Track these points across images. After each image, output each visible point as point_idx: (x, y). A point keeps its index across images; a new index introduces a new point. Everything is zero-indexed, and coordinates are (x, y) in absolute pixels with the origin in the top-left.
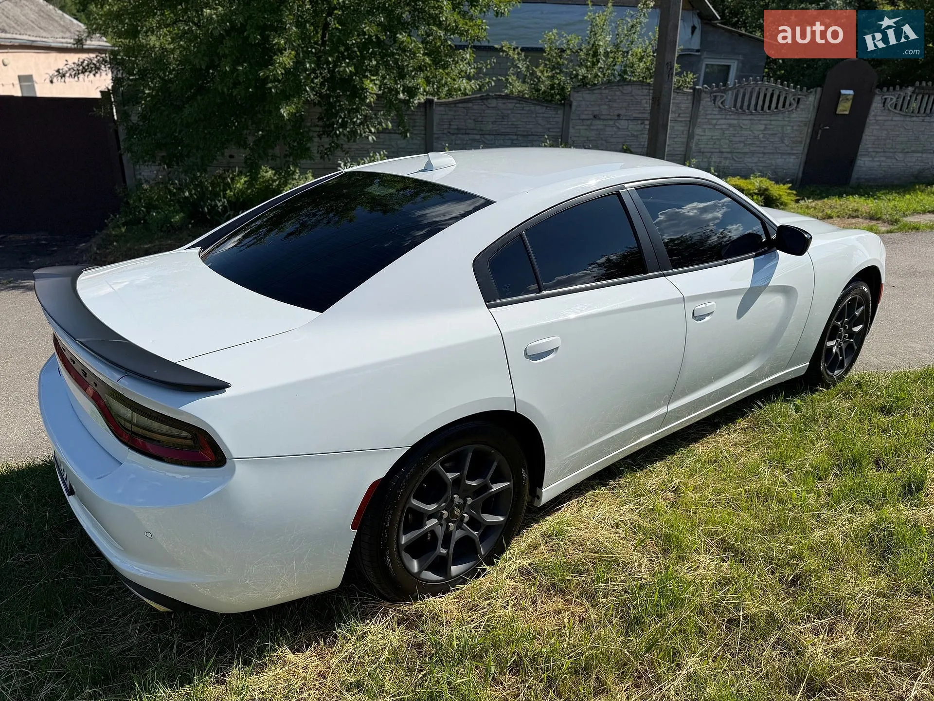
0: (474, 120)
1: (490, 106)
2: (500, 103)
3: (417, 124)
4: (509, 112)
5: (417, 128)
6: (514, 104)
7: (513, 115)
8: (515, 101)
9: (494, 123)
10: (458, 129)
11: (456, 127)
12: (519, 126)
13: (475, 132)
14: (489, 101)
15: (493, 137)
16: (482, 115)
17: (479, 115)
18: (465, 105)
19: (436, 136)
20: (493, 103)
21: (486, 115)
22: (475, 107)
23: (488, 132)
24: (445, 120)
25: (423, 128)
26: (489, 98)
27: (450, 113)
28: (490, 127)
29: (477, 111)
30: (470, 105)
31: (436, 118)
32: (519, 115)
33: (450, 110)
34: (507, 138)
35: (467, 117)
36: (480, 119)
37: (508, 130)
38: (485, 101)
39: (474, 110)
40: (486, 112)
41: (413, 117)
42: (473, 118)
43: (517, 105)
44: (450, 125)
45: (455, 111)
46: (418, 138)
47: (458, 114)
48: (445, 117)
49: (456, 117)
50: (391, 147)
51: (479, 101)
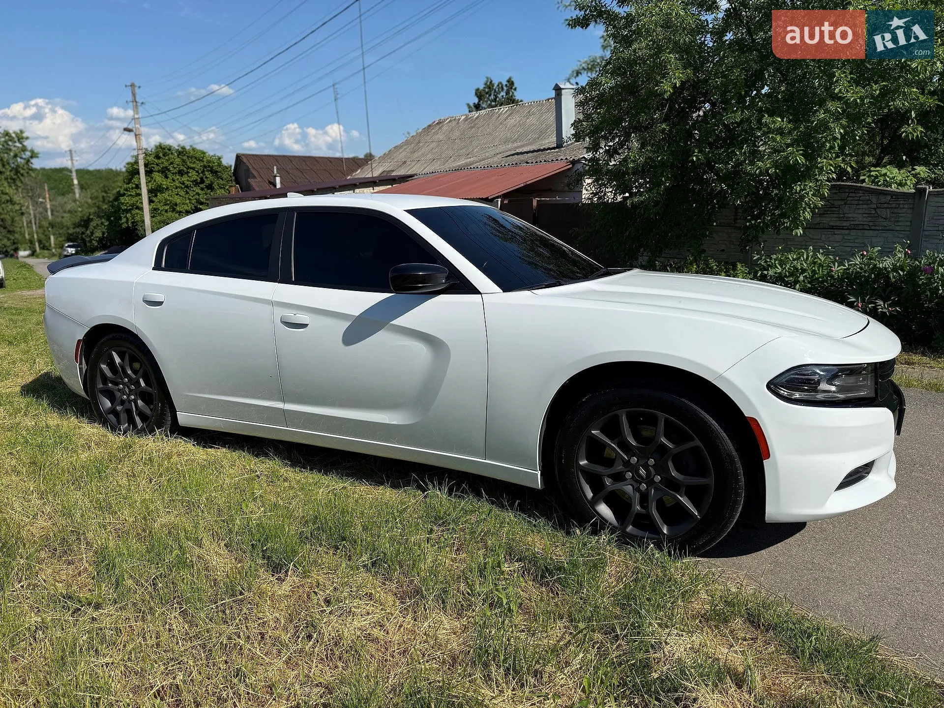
3: (902, 219)
5: (900, 223)
19: (926, 233)
25: (909, 224)
31: (928, 211)
41: (896, 210)
46: (901, 235)
50: (863, 245)
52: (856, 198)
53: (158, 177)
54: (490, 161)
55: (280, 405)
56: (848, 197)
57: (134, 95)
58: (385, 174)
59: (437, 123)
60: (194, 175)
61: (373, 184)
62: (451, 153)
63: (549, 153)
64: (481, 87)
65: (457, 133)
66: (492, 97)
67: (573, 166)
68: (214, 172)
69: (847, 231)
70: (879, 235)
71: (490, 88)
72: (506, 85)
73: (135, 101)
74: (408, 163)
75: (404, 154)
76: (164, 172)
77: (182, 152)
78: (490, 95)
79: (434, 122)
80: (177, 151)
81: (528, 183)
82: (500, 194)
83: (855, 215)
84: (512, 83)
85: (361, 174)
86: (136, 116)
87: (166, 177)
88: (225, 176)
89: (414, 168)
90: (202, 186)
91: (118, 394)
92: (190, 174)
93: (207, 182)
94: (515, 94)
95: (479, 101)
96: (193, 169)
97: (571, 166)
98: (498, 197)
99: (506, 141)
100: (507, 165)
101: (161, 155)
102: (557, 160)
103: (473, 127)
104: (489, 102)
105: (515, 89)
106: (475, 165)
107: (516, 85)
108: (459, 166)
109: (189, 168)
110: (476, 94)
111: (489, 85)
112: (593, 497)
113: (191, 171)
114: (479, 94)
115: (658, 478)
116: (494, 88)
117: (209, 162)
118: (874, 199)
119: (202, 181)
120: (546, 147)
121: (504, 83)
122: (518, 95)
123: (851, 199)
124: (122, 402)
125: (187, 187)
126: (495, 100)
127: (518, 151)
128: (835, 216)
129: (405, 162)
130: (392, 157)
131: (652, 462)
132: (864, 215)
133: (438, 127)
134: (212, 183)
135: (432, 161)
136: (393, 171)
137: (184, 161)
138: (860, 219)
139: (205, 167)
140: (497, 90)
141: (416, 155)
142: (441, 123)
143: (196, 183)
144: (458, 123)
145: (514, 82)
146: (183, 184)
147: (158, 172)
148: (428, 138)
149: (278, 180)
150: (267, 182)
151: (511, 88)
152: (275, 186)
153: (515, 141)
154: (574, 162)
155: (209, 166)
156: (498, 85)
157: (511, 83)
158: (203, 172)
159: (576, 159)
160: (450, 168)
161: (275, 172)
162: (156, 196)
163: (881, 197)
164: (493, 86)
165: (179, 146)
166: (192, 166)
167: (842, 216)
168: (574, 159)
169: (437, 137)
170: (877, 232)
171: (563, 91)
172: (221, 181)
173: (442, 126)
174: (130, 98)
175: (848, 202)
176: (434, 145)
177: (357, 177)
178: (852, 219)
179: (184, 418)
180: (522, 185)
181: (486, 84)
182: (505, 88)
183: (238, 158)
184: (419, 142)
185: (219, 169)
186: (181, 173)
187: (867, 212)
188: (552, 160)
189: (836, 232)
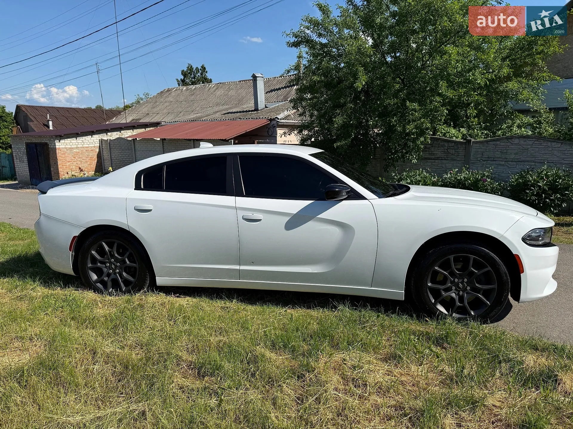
0: (501, 152)
1: (513, 143)
2: (522, 142)
3: (460, 154)
4: (529, 147)
5: (459, 157)
6: (533, 142)
7: (531, 149)
8: (534, 140)
9: (515, 154)
10: (488, 157)
11: (487, 156)
12: (536, 156)
13: (501, 160)
14: (513, 140)
15: (515, 163)
16: (507, 149)
17: (505, 149)
18: (494, 143)
19: (472, 162)
20: (516, 141)
21: (510, 149)
22: (502, 144)
23: (511, 160)
24: (479, 152)
25: (464, 157)
26: (513, 138)
27: (483, 148)
28: (513, 156)
29: (503, 147)
30: (498, 143)
31: (473, 151)
32: (537, 149)
33: (484, 146)
34: (526, 163)
35: (496, 150)
36: (505, 151)
37: (527, 159)
38: (510, 140)
39: (500, 145)
40: (510, 147)
41: (457, 150)
42: (500, 151)
43: (535, 142)
44: (483, 155)
45: (487, 147)
46: (460, 163)
47: (489, 148)
48: (480, 150)
49: (487, 150)
50: (441, 167)
51: (505, 140)
52: (437, 144)
54: (214, 116)
55: (237, 267)
56: (433, 143)
58: (135, 121)
59: (167, 91)
61: (132, 127)
62: (180, 110)
63: (251, 114)
64: (185, 69)
65: (182, 98)
66: (192, 76)
67: (271, 122)
69: (433, 161)
70: (450, 162)
71: (191, 70)
72: (201, 69)
74: (151, 114)
75: (146, 109)
78: (191, 75)
79: (165, 90)
81: (247, 131)
82: (233, 137)
83: (437, 152)
84: (205, 68)
85: (115, 120)
88: (8, 120)
89: (156, 118)
91: (105, 270)
94: (207, 74)
95: (184, 78)
97: (269, 122)
98: (231, 139)
99: (218, 104)
100: (227, 119)
102: (260, 118)
103: (193, 95)
104: (191, 79)
105: (206, 72)
106: (205, 118)
107: (207, 70)
108: (193, 118)
110: (182, 73)
111: (190, 68)
112: (435, 301)
114: (184, 74)
115: (468, 288)
116: (194, 70)
118: (446, 144)
120: (247, 109)
121: (200, 68)
122: (209, 76)
123: (435, 144)
124: (109, 275)
126: (194, 78)
127: (229, 111)
128: (427, 152)
129: (148, 114)
130: (138, 111)
131: (466, 280)
132: (442, 152)
133: (168, 93)
135: (168, 114)
136: (140, 119)
138: (440, 154)
140: (195, 72)
141: (155, 110)
142: (169, 91)
144: (182, 91)
145: (206, 68)
148: (162, 100)
149: (51, 123)
150: (42, 124)
151: (204, 71)
152: (49, 127)
153: (223, 104)
154: (271, 120)
156: (196, 69)
157: (203, 68)
159: (272, 118)
160: (187, 119)
161: (48, 118)
163: (450, 143)
164: (193, 69)
167: (431, 153)
168: (271, 118)
169: (168, 99)
170: (448, 161)
171: (258, 78)
172: (5, 123)
173: (171, 93)
175: (434, 146)
176: (167, 104)
177: (113, 122)
178: (435, 154)
179: (160, 281)
180: (244, 132)
181: (188, 68)
182: (200, 71)
183: (18, 107)
184: (156, 102)
187: (443, 151)
188: (257, 118)
189: (428, 161)
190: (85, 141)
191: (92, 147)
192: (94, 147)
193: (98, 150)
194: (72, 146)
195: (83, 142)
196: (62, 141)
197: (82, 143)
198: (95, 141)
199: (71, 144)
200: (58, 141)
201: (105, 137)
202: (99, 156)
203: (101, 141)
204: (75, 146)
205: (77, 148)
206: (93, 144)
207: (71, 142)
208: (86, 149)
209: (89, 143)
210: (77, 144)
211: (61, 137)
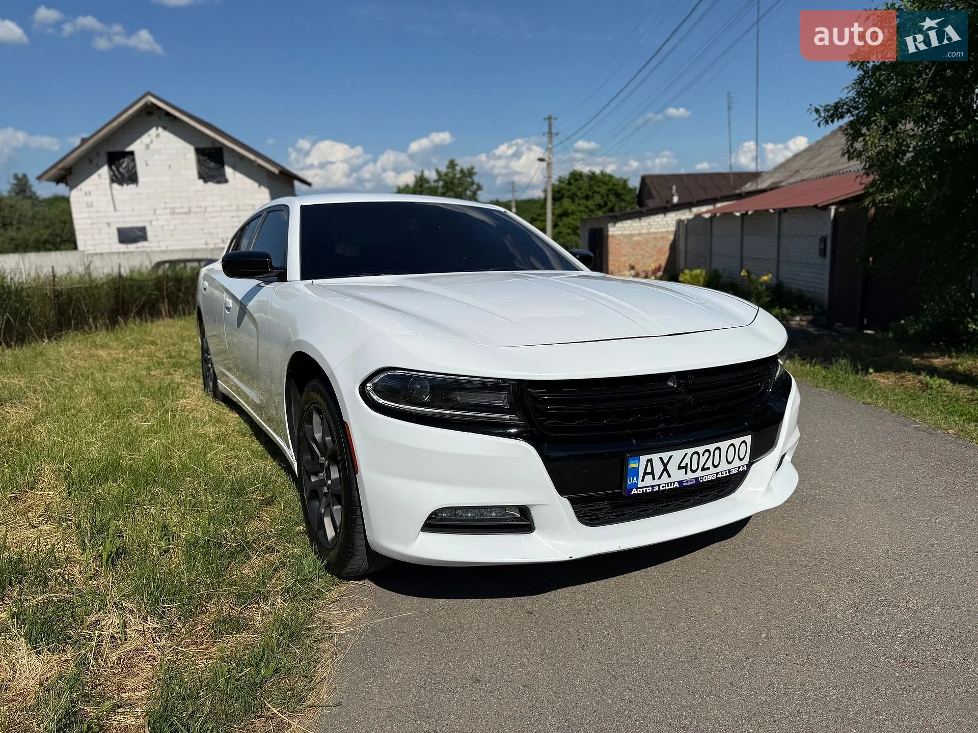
53: (566, 203)
57: (550, 126)
60: (598, 199)
68: (618, 195)
73: (550, 132)
74: (801, 171)
75: (800, 162)
76: (573, 197)
77: (592, 177)
80: (588, 176)
82: (836, 200)
86: (550, 146)
87: (574, 202)
88: (628, 198)
90: (605, 209)
92: (595, 198)
93: (610, 205)
96: (598, 193)
98: (832, 204)
101: (572, 181)
109: (595, 192)
113: (596, 195)
117: (615, 185)
119: (606, 204)
125: (591, 211)
134: (614, 206)
137: (591, 186)
139: (609, 190)
143: (599, 207)
146: (587, 207)
147: (568, 197)
149: (675, 199)
150: (664, 200)
155: (613, 189)
158: (608, 196)
161: (674, 191)
162: (561, 220)
165: (590, 171)
166: (598, 190)
172: (623, 204)
174: (546, 129)
183: (644, 179)
185: (624, 192)
186: (587, 198)
190: (652, 223)
191: (662, 233)
192: (667, 232)
193: (671, 237)
194: (633, 232)
195: (650, 225)
196: (619, 225)
197: (649, 227)
198: (669, 222)
199: (631, 228)
200: (612, 224)
201: (686, 215)
202: (674, 247)
203: (679, 223)
204: (637, 232)
205: (640, 234)
206: (664, 228)
207: (631, 226)
208: (653, 235)
209: (658, 226)
210: (640, 228)
211: (616, 219)
